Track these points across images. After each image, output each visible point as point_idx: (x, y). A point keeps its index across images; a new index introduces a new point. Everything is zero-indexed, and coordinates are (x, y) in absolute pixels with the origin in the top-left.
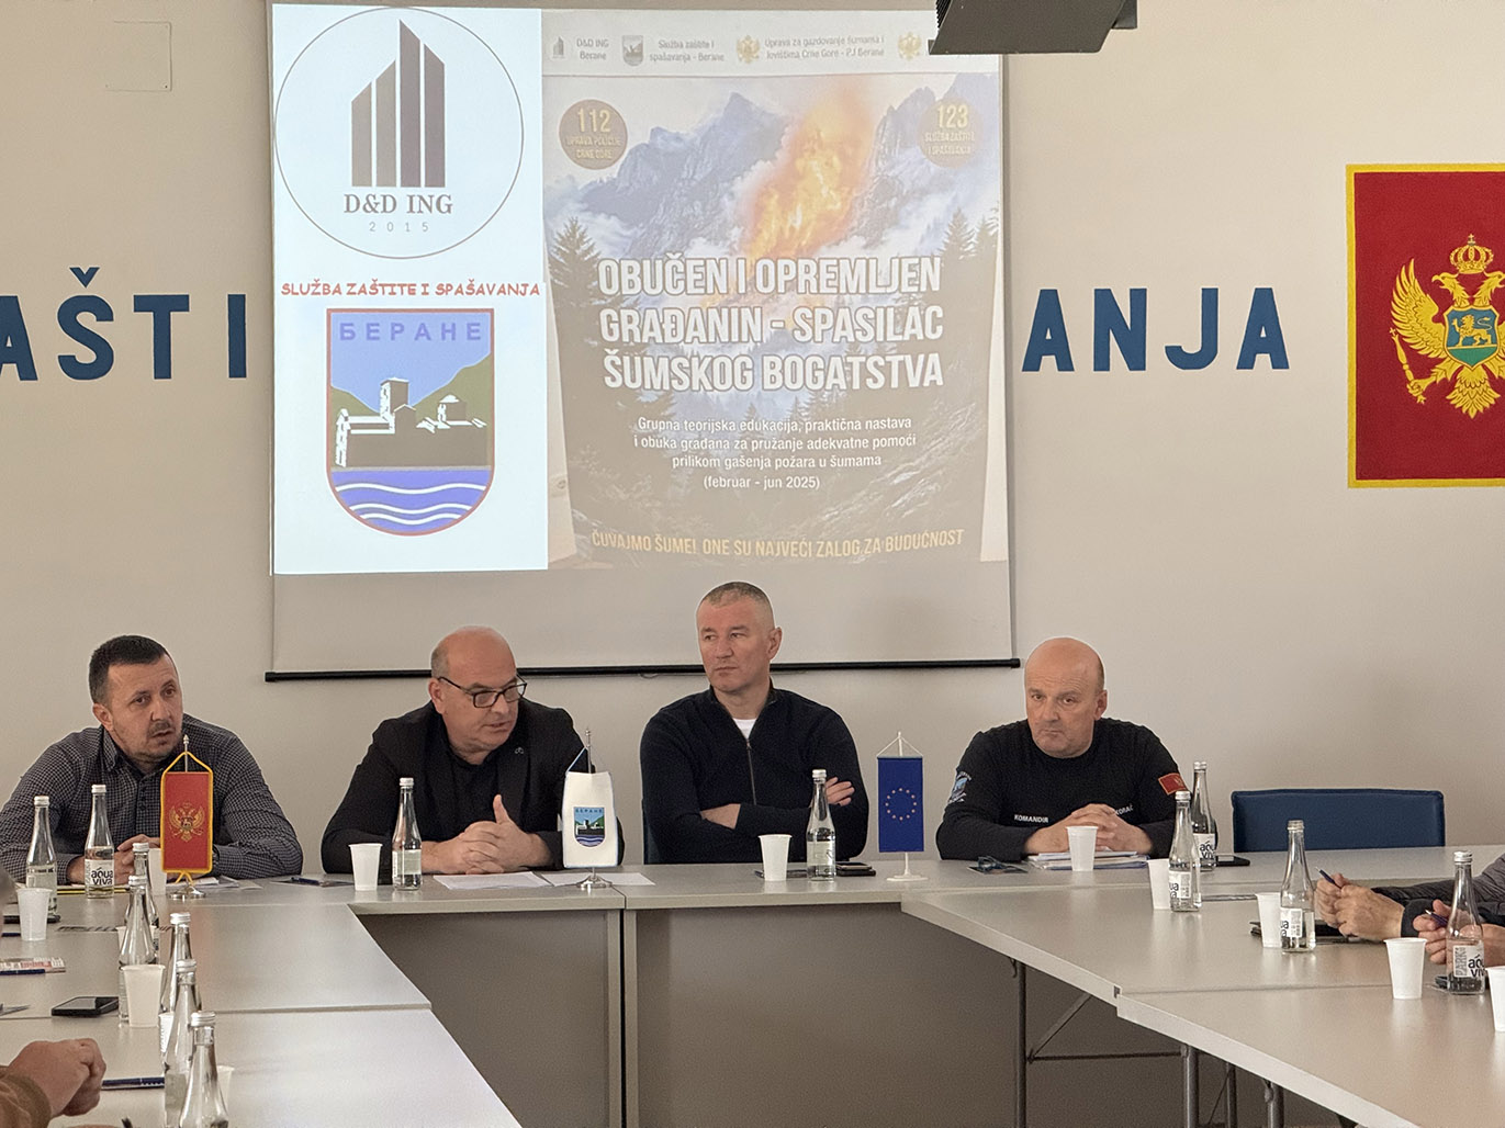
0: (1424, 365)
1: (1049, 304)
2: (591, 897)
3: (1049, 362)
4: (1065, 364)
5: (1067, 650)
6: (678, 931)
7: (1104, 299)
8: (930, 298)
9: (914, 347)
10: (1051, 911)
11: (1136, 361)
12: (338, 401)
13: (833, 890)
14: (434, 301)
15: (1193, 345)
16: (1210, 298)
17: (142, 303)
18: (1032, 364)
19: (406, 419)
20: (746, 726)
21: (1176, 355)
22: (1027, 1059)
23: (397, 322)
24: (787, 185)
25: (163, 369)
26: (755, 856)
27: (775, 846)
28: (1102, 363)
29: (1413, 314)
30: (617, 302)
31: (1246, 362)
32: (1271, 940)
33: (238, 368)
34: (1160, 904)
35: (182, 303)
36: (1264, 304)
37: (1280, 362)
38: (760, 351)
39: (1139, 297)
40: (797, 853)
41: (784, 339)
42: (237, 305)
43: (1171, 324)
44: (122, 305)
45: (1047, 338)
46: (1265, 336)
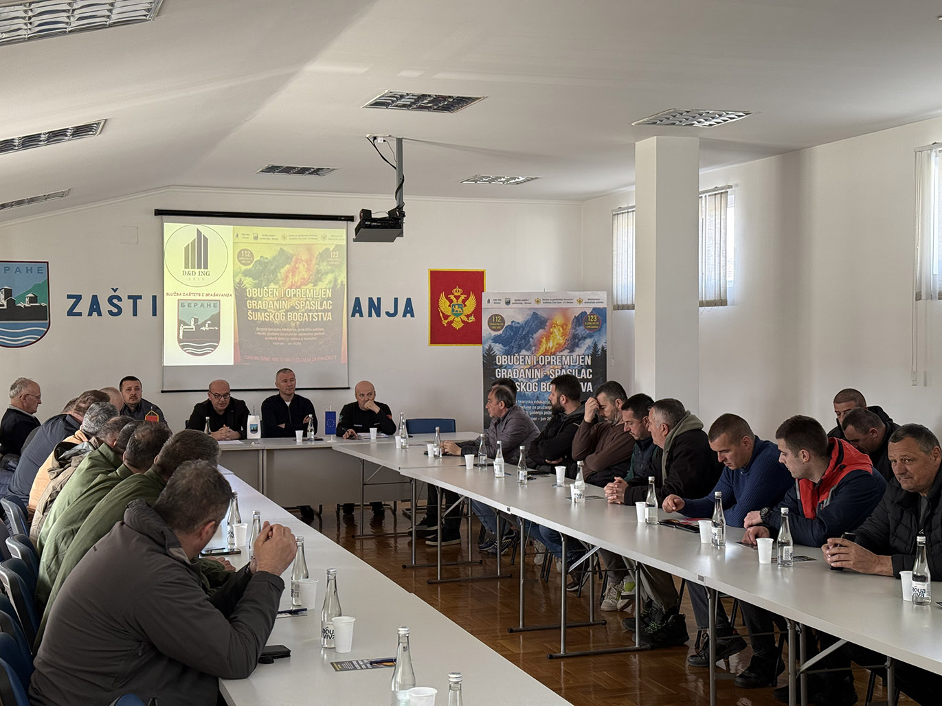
0: (446, 317)
1: (357, 300)
2: (254, 446)
3: (357, 315)
4: (361, 315)
5: (365, 384)
6: (276, 454)
7: (371, 300)
8: (328, 299)
9: (325, 311)
10: (366, 448)
11: (378, 315)
12: (180, 322)
13: (313, 444)
14: (205, 298)
15: (392, 311)
16: (396, 300)
17: (130, 297)
18: (353, 315)
19: (198, 327)
20: (288, 404)
21: (388, 314)
22: (364, 485)
23: (196, 303)
24: (294, 271)
25: (135, 314)
26: (294, 436)
27: (299, 433)
28: (370, 315)
29: (444, 304)
30: (251, 299)
31: (404, 315)
32: (430, 455)
33: (154, 314)
34: (398, 447)
35: (140, 297)
36: (409, 301)
37: (413, 316)
38: (286, 312)
39: (379, 299)
40: (305, 435)
41: (293, 309)
42: (154, 298)
43: (387, 306)
44: (125, 298)
45: (357, 309)
46: (409, 309)
